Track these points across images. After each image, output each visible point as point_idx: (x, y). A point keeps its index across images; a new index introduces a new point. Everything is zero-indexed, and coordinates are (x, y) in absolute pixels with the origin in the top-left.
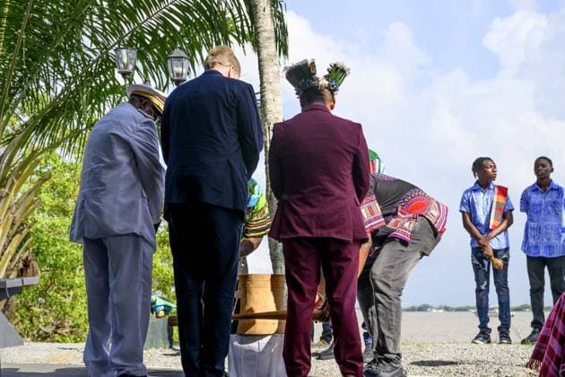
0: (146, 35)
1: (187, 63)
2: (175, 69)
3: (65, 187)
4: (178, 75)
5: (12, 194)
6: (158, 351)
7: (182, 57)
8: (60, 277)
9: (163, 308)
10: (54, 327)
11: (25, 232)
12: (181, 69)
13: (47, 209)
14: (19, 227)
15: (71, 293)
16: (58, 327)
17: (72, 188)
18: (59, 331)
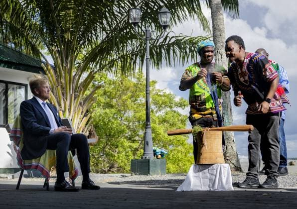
0: (150, 2)
1: (169, 15)
2: (163, 19)
3: (111, 93)
4: (164, 22)
5: (81, 95)
6: (158, 176)
7: (166, 12)
8: (111, 141)
9: (160, 153)
10: (109, 168)
11: (89, 116)
12: (166, 19)
13: (102, 104)
14: (85, 113)
15: (117, 150)
16: (110, 168)
17: (114, 93)
18: (111, 170)
